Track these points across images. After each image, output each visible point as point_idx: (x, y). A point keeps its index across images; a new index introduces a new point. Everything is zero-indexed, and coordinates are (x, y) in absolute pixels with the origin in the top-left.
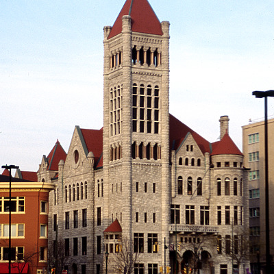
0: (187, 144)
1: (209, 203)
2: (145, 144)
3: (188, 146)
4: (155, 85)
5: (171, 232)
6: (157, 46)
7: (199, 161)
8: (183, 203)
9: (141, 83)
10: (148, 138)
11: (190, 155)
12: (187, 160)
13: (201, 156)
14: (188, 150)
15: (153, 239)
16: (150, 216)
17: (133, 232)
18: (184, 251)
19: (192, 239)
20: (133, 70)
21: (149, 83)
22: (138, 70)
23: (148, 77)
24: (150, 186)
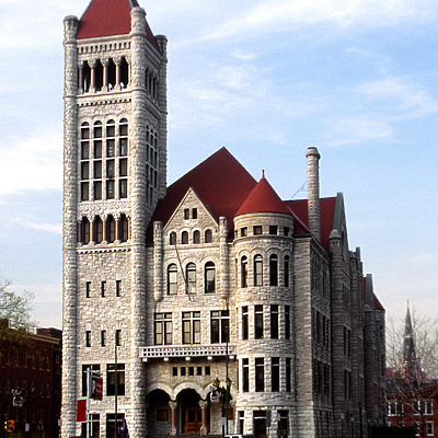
0: (184, 207)
1: (227, 305)
2: (104, 218)
3: (186, 211)
4: (121, 117)
5: (145, 360)
6: (124, 53)
7: (208, 232)
8: (177, 310)
9: (96, 119)
10: (108, 208)
11: (190, 225)
12: (185, 234)
13: (212, 224)
14: (186, 218)
15: (117, 373)
16: (110, 336)
17: (81, 363)
18: (178, 390)
19: (195, 369)
20: (80, 102)
21: (110, 117)
22: (89, 100)
23: (107, 107)
24: (111, 286)
